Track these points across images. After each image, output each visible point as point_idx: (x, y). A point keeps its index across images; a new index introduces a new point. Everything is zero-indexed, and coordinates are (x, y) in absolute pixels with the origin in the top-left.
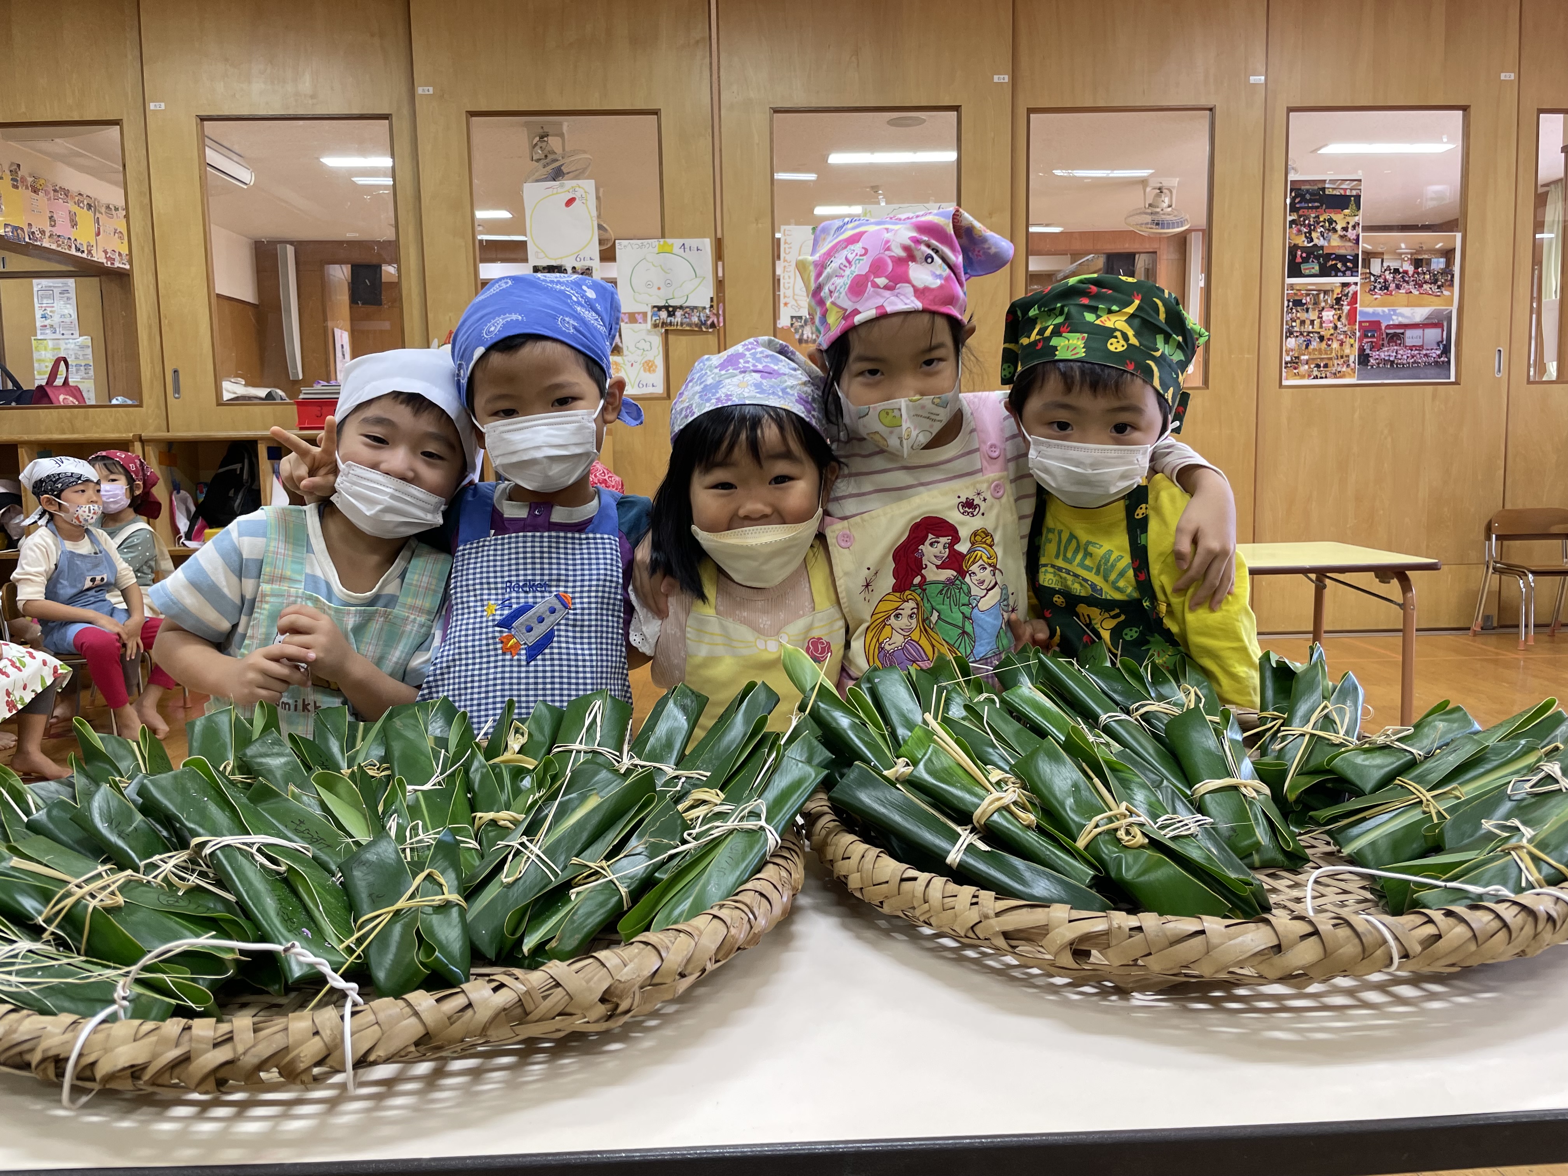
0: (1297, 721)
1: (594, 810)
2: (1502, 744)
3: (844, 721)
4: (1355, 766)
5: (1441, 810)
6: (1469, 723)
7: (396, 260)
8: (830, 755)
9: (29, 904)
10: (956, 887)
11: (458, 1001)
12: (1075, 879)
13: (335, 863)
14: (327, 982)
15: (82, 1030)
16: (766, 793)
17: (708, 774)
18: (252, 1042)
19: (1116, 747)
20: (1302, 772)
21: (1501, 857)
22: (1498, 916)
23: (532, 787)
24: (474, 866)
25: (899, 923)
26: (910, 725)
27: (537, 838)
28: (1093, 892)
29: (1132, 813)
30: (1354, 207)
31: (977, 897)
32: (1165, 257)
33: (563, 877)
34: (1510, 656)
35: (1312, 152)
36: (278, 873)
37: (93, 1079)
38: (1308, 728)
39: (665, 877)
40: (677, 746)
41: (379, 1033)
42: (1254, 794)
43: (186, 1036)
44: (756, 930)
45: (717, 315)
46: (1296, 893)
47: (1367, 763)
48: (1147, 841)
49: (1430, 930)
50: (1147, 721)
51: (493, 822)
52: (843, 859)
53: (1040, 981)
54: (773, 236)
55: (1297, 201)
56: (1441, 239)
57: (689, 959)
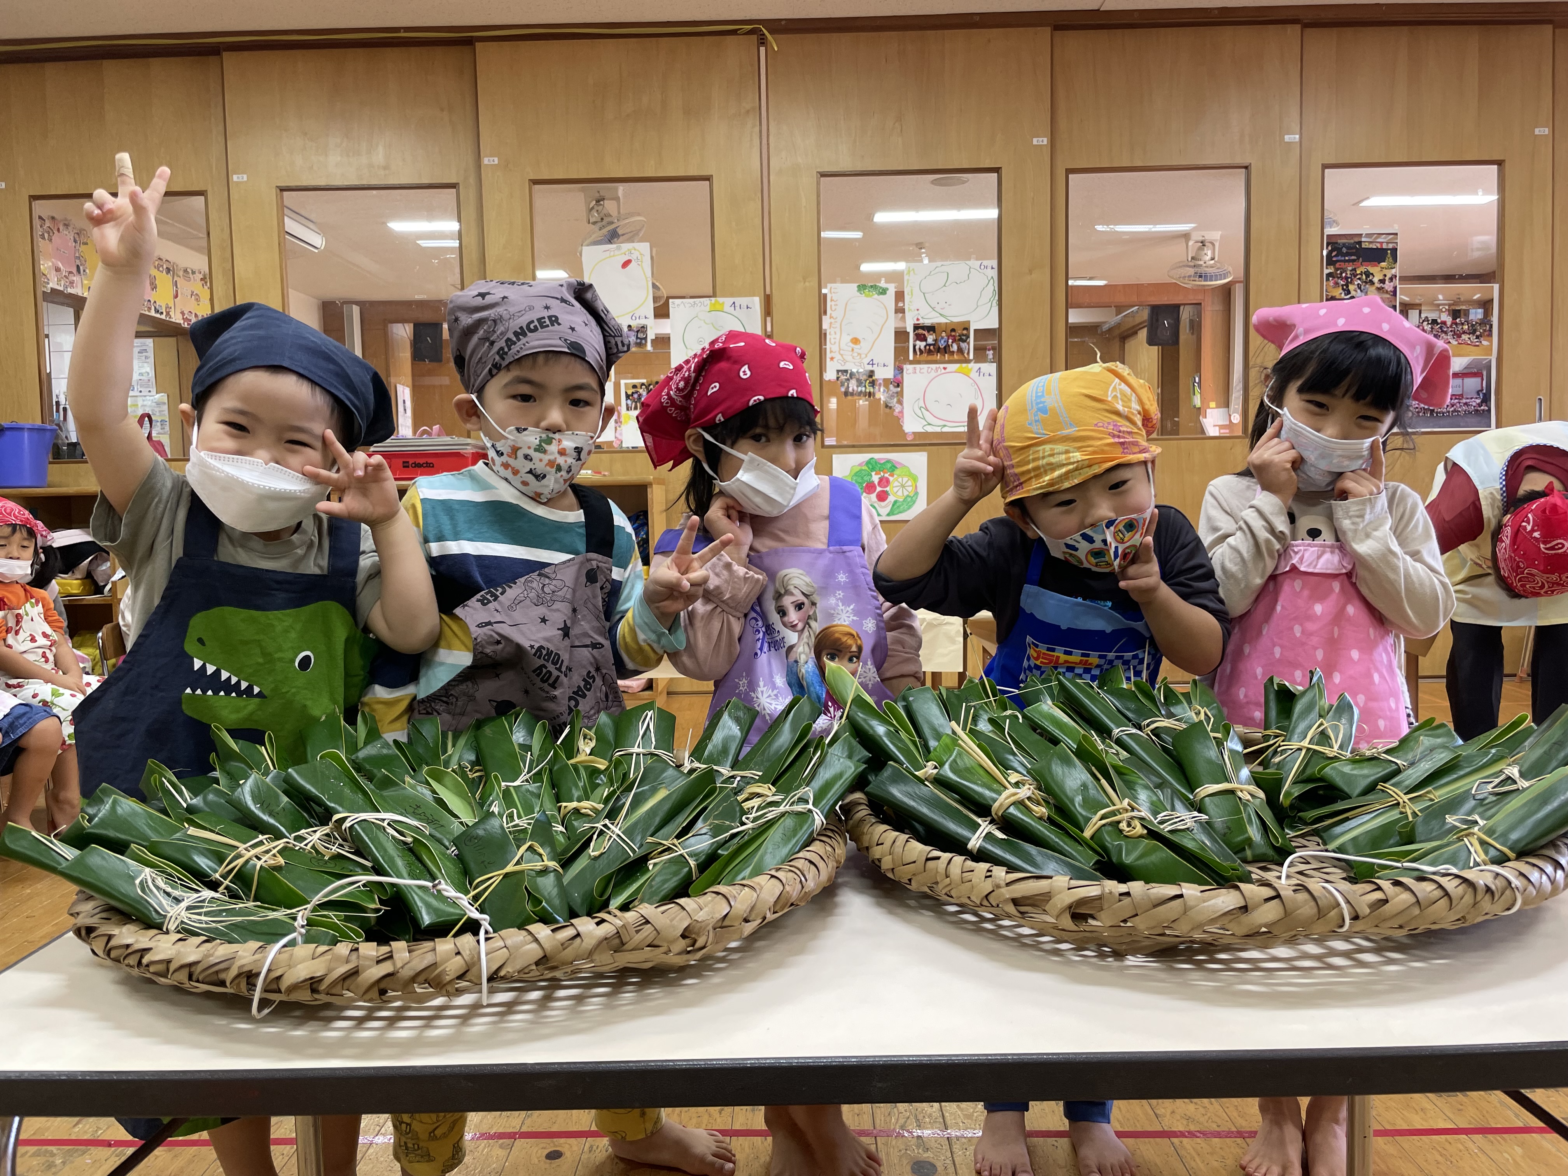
0: (1296, 737)
1: (665, 798)
2: (1475, 753)
3: (880, 729)
4: (1344, 775)
5: (1415, 810)
8: (868, 754)
9: (205, 864)
10: (974, 864)
11: (569, 932)
12: (1081, 862)
13: (448, 839)
14: (465, 914)
15: (269, 952)
16: (813, 783)
17: (760, 774)
18: (408, 959)
19: (1124, 754)
20: (1298, 781)
21: (1455, 843)
22: (1440, 886)
24: (562, 844)
25: (928, 900)
26: (938, 736)
27: (616, 822)
28: (1094, 870)
29: (1133, 809)
30: (1391, 260)
31: (991, 871)
32: (1209, 309)
33: (639, 852)
35: (1354, 205)
36: (405, 843)
37: (277, 991)
38: (1305, 743)
39: (727, 852)
40: (732, 751)
41: (507, 954)
42: (1249, 797)
43: (354, 956)
44: (806, 889)
47: (1355, 772)
48: (1145, 832)
49: (1378, 895)
50: (1157, 736)
51: (577, 811)
52: (878, 845)
53: (1048, 947)
54: (820, 291)
55: (1334, 254)
56: (1479, 290)
57: (752, 908)
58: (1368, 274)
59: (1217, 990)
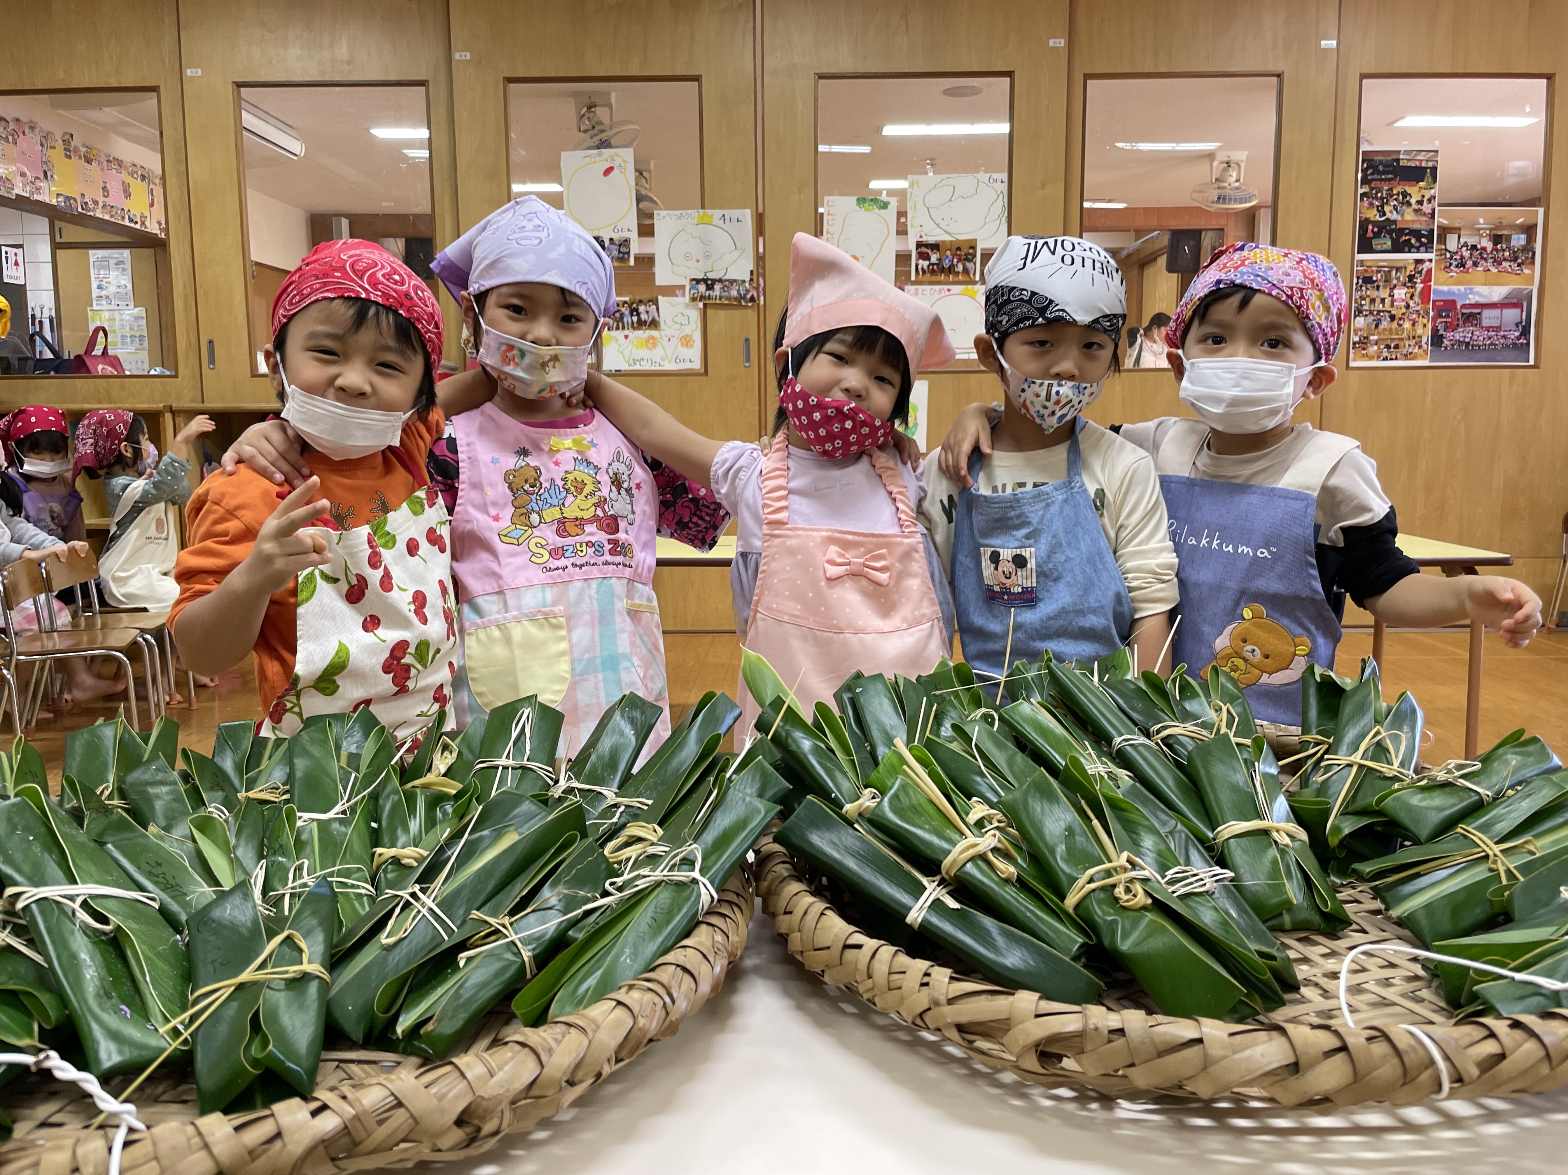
0: (1344, 748)
3: (806, 745)
4: (1410, 808)
5: (1511, 867)
6: (1548, 758)
8: (788, 785)
10: (906, 960)
11: (265, 1131)
12: (1059, 948)
13: (187, 915)
16: (704, 835)
17: (650, 802)
19: (1127, 780)
20: (1347, 811)
27: (431, 888)
28: (1078, 966)
29: (1134, 865)
30: (1430, 179)
31: (929, 975)
32: (1233, 234)
33: (458, 936)
35: (1388, 124)
36: (103, 933)
38: (1357, 758)
39: (579, 936)
40: (623, 764)
42: (1287, 840)
44: (673, 1016)
45: (757, 289)
46: (1330, 965)
47: (1423, 804)
48: (1150, 901)
49: (1490, 1047)
50: (1169, 746)
51: (396, 861)
52: (786, 913)
54: (816, 210)
55: (1369, 172)
56: (1521, 215)
57: (578, 1065)
58: (1405, 194)
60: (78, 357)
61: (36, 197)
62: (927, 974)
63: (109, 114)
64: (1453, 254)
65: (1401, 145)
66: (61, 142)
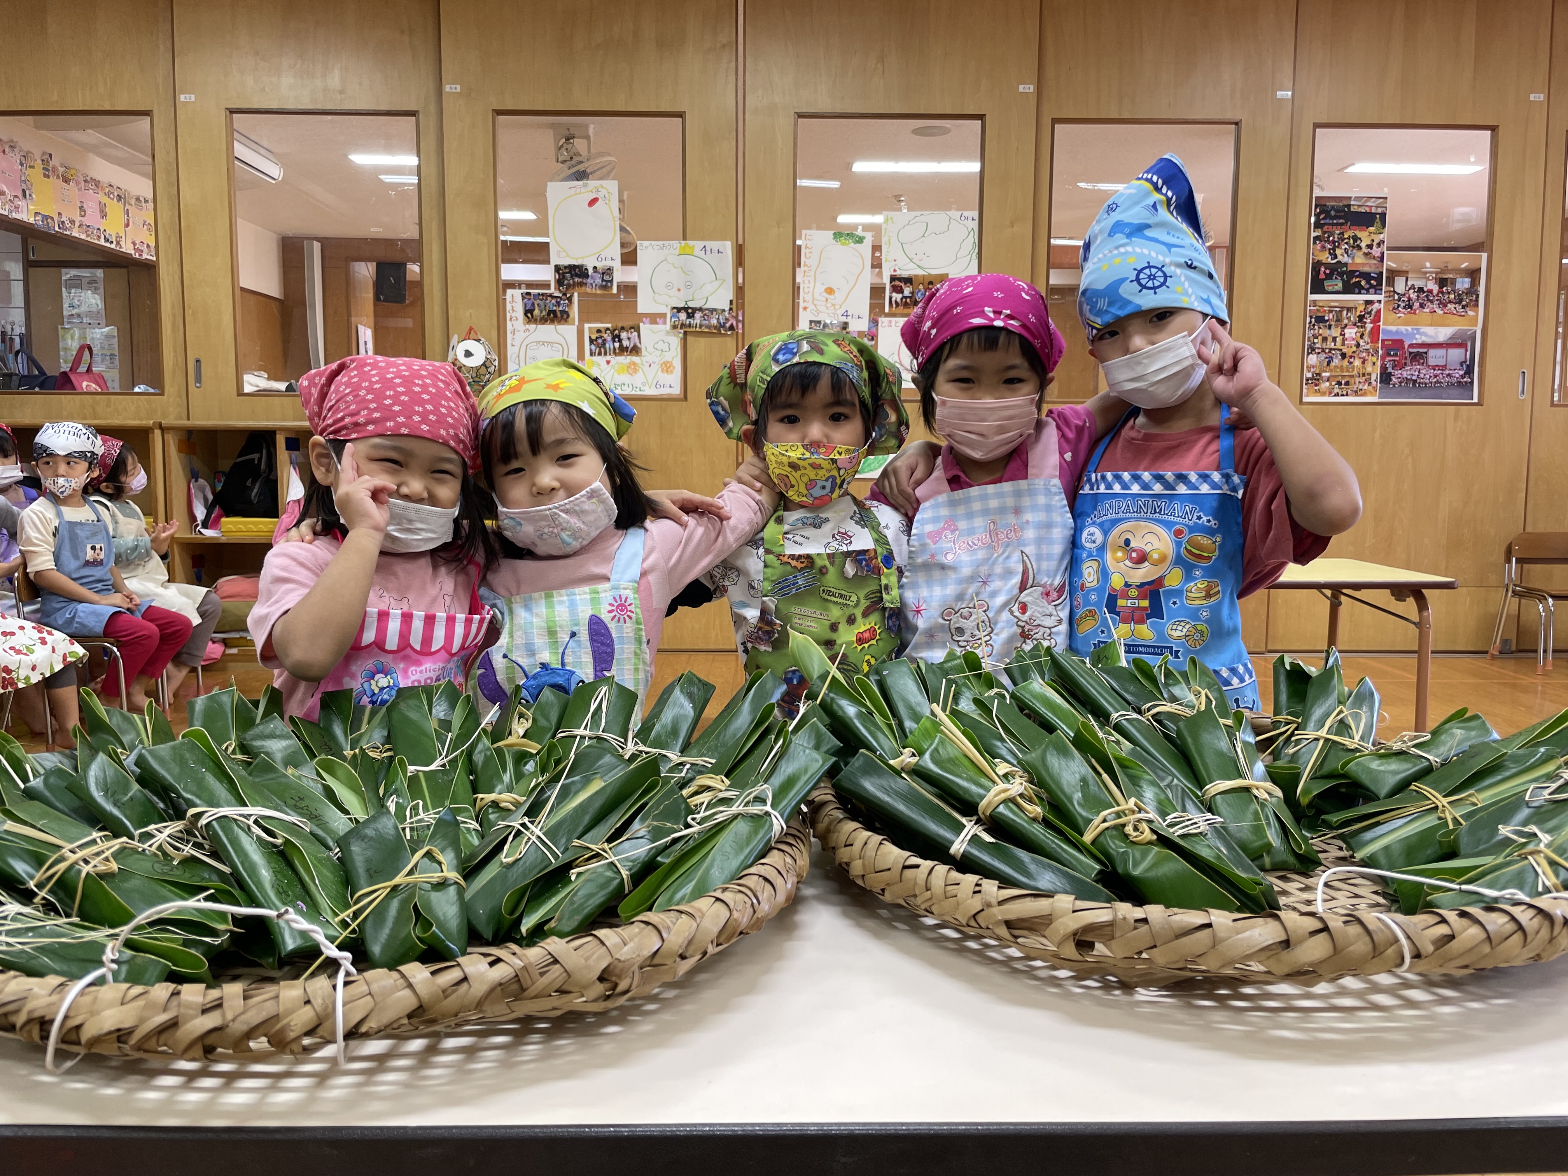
0: (1311, 725)
1: (597, 793)
2: (1521, 751)
3: (850, 710)
4: (1370, 771)
5: (1457, 816)
6: (1488, 732)
7: (418, 259)
8: (838, 743)
9: (21, 867)
10: (958, 875)
11: (454, 975)
12: (1081, 873)
13: (332, 839)
14: (321, 953)
15: (68, 992)
16: (772, 779)
17: (713, 761)
18: (242, 1009)
19: (1127, 745)
20: (1315, 777)
21: (1517, 862)
22: (1513, 919)
23: (536, 771)
24: (472, 845)
25: (902, 912)
26: (917, 717)
27: (538, 820)
28: (1100, 886)
29: (1140, 810)
30: (1379, 225)
31: (980, 885)
33: (563, 859)
34: (1525, 680)
35: (1339, 170)
36: (275, 846)
37: (78, 1043)
38: (1323, 733)
39: (667, 861)
40: (683, 733)
41: (372, 1004)
42: (1266, 796)
43: (175, 1001)
44: (759, 914)
45: (736, 318)
46: (1306, 896)
47: (1382, 768)
48: (1155, 837)
49: (1443, 930)
50: (1159, 722)
51: (495, 804)
52: (846, 846)
53: (1043, 974)
55: (1322, 216)
56: (1465, 259)
57: (690, 942)
58: (1356, 238)
59: (1248, 1036)
60: (65, 373)
61: (14, 215)
62: (977, 885)
63: (90, 136)
64: (1401, 295)
65: (1353, 192)
66: (39, 161)
